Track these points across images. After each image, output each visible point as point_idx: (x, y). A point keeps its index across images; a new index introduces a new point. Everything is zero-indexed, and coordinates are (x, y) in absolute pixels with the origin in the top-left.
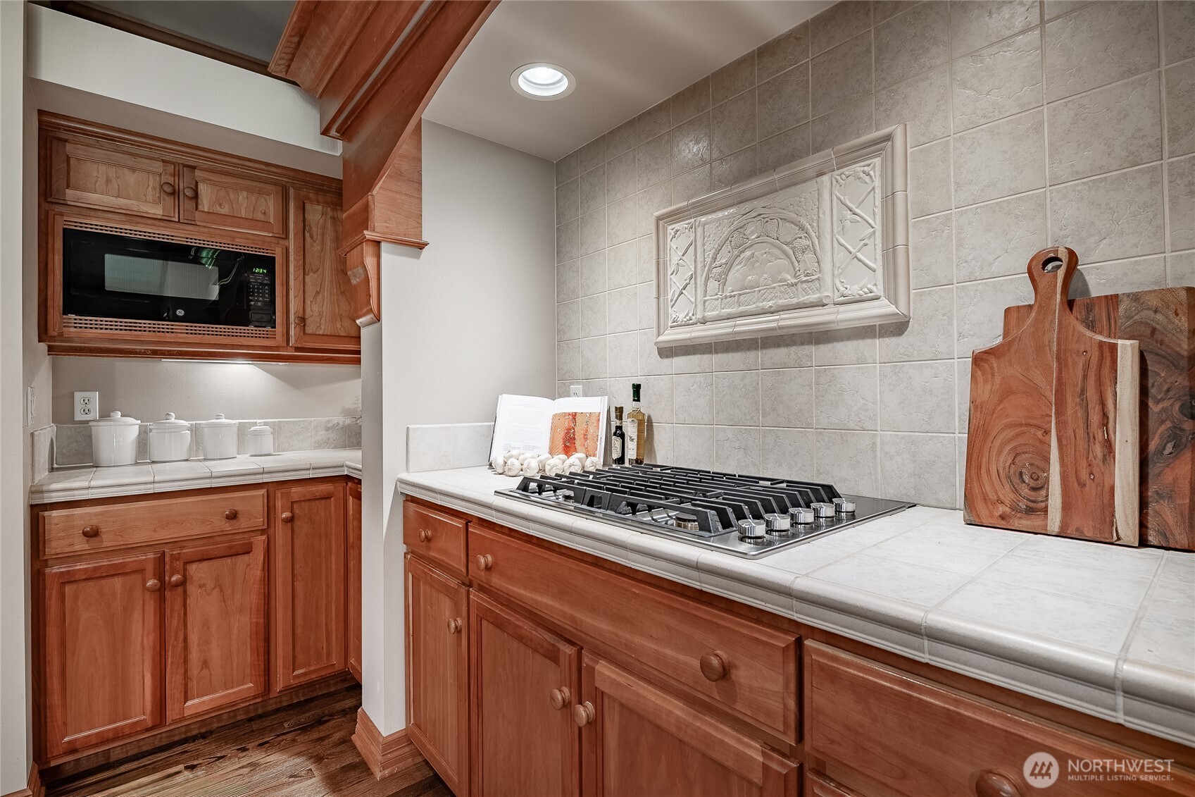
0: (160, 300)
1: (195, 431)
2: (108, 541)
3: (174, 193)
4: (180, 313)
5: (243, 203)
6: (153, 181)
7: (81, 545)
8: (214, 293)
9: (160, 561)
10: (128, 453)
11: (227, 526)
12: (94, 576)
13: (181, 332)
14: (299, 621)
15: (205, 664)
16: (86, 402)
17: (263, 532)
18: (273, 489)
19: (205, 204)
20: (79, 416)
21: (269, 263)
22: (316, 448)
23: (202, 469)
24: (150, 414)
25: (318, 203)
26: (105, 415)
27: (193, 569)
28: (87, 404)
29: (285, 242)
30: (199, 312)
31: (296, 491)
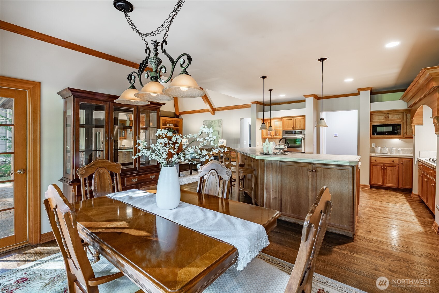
0: (384, 132)
1: (389, 149)
2: (377, 162)
3: (386, 117)
4: (386, 133)
5: (396, 116)
6: (383, 117)
7: (374, 162)
8: (391, 131)
9: (383, 165)
10: (379, 152)
11: (392, 163)
12: (376, 165)
13: (386, 136)
14: (404, 179)
15: (389, 180)
16: (373, 145)
17: (398, 164)
18: (400, 158)
19: (390, 118)
20: (373, 147)
21: (400, 125)
22: (411, 154)
23: (382, 154)
24: (382, 147)
25: (409, 114)
26: (376, 147)
27: (388, 167)
28: (374, 145)
29: (403, 121)
30: (389, 133)
31: (404, 159)
